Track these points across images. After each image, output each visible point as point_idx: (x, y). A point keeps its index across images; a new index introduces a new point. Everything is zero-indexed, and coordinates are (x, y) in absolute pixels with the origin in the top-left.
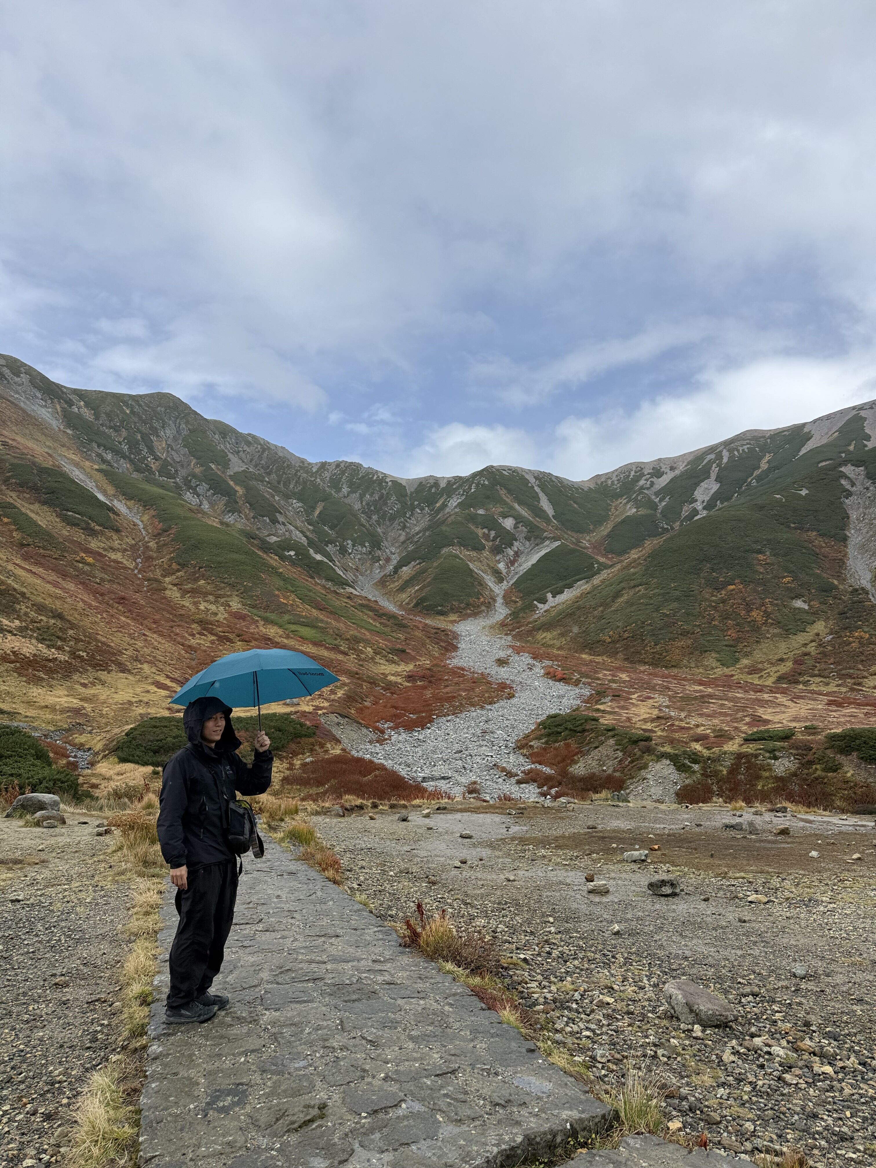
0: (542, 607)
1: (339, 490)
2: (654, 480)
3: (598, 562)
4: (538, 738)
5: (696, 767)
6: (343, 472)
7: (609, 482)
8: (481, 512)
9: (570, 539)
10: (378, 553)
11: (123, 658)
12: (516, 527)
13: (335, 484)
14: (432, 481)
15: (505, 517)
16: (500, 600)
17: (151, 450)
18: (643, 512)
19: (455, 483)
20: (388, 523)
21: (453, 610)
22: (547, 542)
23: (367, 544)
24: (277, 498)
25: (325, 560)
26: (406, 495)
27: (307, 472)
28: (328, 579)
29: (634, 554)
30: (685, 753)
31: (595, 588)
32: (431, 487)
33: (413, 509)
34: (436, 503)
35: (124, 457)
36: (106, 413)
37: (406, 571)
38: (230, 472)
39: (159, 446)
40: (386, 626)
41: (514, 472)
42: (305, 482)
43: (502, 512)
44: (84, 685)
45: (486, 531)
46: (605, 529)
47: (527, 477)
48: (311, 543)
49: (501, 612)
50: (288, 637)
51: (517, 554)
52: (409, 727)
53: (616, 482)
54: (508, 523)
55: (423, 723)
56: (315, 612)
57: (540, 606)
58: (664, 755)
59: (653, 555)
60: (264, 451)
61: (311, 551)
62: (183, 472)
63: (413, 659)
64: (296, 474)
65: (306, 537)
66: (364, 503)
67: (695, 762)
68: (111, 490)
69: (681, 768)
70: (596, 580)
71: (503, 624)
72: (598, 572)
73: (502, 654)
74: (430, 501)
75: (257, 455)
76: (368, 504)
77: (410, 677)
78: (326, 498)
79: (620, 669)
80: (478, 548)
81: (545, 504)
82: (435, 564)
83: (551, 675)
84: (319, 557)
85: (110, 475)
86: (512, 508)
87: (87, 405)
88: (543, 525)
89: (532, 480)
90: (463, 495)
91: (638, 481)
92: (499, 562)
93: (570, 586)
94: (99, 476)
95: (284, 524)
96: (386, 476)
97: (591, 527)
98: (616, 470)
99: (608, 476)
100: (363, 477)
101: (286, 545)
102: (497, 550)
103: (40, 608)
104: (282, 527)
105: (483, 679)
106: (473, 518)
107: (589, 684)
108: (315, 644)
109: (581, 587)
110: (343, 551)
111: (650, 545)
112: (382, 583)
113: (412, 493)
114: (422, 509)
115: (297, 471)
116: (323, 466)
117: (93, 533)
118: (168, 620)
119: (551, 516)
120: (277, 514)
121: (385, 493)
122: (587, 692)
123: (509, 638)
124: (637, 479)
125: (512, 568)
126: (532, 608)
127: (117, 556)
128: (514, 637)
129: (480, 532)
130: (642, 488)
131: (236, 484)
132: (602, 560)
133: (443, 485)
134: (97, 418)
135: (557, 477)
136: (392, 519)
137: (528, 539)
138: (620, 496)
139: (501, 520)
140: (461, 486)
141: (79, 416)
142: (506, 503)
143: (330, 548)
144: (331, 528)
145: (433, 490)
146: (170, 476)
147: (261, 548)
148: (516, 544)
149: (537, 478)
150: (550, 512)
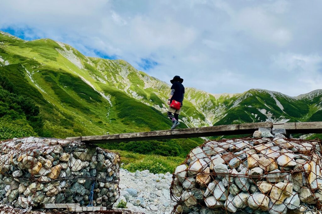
1: (187, 98)
6: (189, 91)
7: (307, 97)
8: (250, 106)
10: (203, 122)
12: (267, 113)
14: (226, 95)
15: (261, 109)
20: (207, 111)
22: (283, 120)
23: (199, 118)
24: (163, 98)
25: (183, 122)
26: (215, 100)
33: (218, 106)
36: (100, 65)
38: (145, 88)
39: (118, 77)
43: (259, 107)
45: (253, 114)
47: (270, 94)
53: (311, 97)
54: (263, 111)
60: (158, 82)
62: (127, 88)
68: (99, 88)
74: (226, 102)
76: (199, 104)
81: (279, 104)
85: (100, 85)
86: (264, 105)
87: (93, 62)
90: (241, 100)
94: (95, 84)
95: (165, 108)
98: (311, 92)
99: (307, 95)
100: (197, 93)
106: (247, 109)
110: (189, 121)
113: (218, 99)
114: (222, 106)
117: (91, 102)
119: (282, 110)
120: (162, 104)
121: (206, 99)
131: (147, 92)
133: (231, 96)
134: (96, 66)
135: (283, 95)
136: (210, 109)
137: (272, 118)
138: (313, 103)
139: (259, 110)
140: (239, 97)
141: (90, 65)
142: (261, 103)
143: (183, 119)
145: (227, 99)
148: (267, 120)
149: (274, 94)
150: (282, 108)
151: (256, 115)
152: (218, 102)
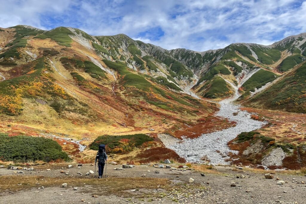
0: (253, 93)
1: (178, 58)
2: (300, 42)
3: (276, 75)
5: (292, 151)
6: (179, 52)
7: (281, 45)
8: (229, 60)
9: (263, 68)
10: (191, 78)
12: (242, 65)
13: (177, 57)
14: (211, 52)
16: (237, 92)
17: (118, 52)
18: (294, 54)
19: (219, 51)
20: (195, 68)
21: (219, 96)
22: (255, 69)
23: (188, 76)
24: (157, 63)
25: (173, 82)
26: (201, 58)
27: (167, 54)
28: (174, 89)
29: (291, 70)
30: (287, 145)
31: (274, 85)
32: (210, 54)
33: (204, 62)
34: (212, 59)
35: (110, 55)
36: (104, 42)
37: (202, 84)
38: (142, 57)
39: (120, 50)
40: (192, 103)
41: (241, 45)
42: (166, 57)
43: (237, 60)
45: (231, 67)
46: (279, 62)
47: (247, 46)
48: (168, 77)
49: (237, 96)
50: (158, 109)
51: (243, 75)
52: (192, 137)
53: (283, 44)
54: (239, 64)
55: (197, 136)
56: (168, 100)
57: (252, 93)
58: (279, 146)
59: (297, 71)
60: (153, 48)
61: (168, 80)
62: (127, 59)
63: (202, 114)
64: (163, 55)
65: (166, 75)
66: (187, 62)
67: (291, 148)
68: (106, 66)
69: (285, 150)
70: (275, 82)
71: (237, 100)
72: (275, 79)
74: (210, 58)
75: (151, 50)
76: (188, 62)
77: (198, 121)
78: (173, 62)
79: (283, 115)
80: (228, 73)
82: (212, 81)
83: (253, 118)
84: (170, 82)
85: (105, 62)
86: (241, 58)
87: (99, 40)
88: (253, 63)
89: (249, 47)
90: (222, 55)
91: (293, 43)
92: (236, 78)
93: (264, 85)
94: (102, 62)
95: (159, 72)
96: (194, 52)
97: (274, 62)
98: (283, 40)
99: (280, 42)
100: (186, 53)
101: (160, 79)
102: (235, 74)
104: (159, 73)
105: (226, 120)
106: (226, 63)
107: (267, 121)
108: (166, 110)
109: (269, 85)
110: (179, 79)
111: (297, 66)
112: (193, 88)
113: (203, 57)
114: (207, 62)
115: (164, 54)
116: (172, 51)
117: (100, 80)
118: (120, 105)
119: (257, 59)
120: (157, 69)
121: (194, 58)
122: (265, 124)
123: (240, 105)
124: (292, 42)
125: (242, 80)
126: (248, 94)
127: (106, 86)
128: (242, 105)
129: (229, 68)
130: (294, 45)
131: (144, 60)
132: (278, 74)
133: (215, 52)
134: (102, 44)
135: (259, 45)
137: (247, 68)
138: (285, 49)
139: (237, 63)
140: (221, 52)
141: (97, 45)
142: (239, 57)
143: (175, 78)
144: (175, 72)
145: (211, 55)
146: (124, 60)
147: (151, 80)
148: (242, 71)
149: (250, 46)
152: (203, 58)
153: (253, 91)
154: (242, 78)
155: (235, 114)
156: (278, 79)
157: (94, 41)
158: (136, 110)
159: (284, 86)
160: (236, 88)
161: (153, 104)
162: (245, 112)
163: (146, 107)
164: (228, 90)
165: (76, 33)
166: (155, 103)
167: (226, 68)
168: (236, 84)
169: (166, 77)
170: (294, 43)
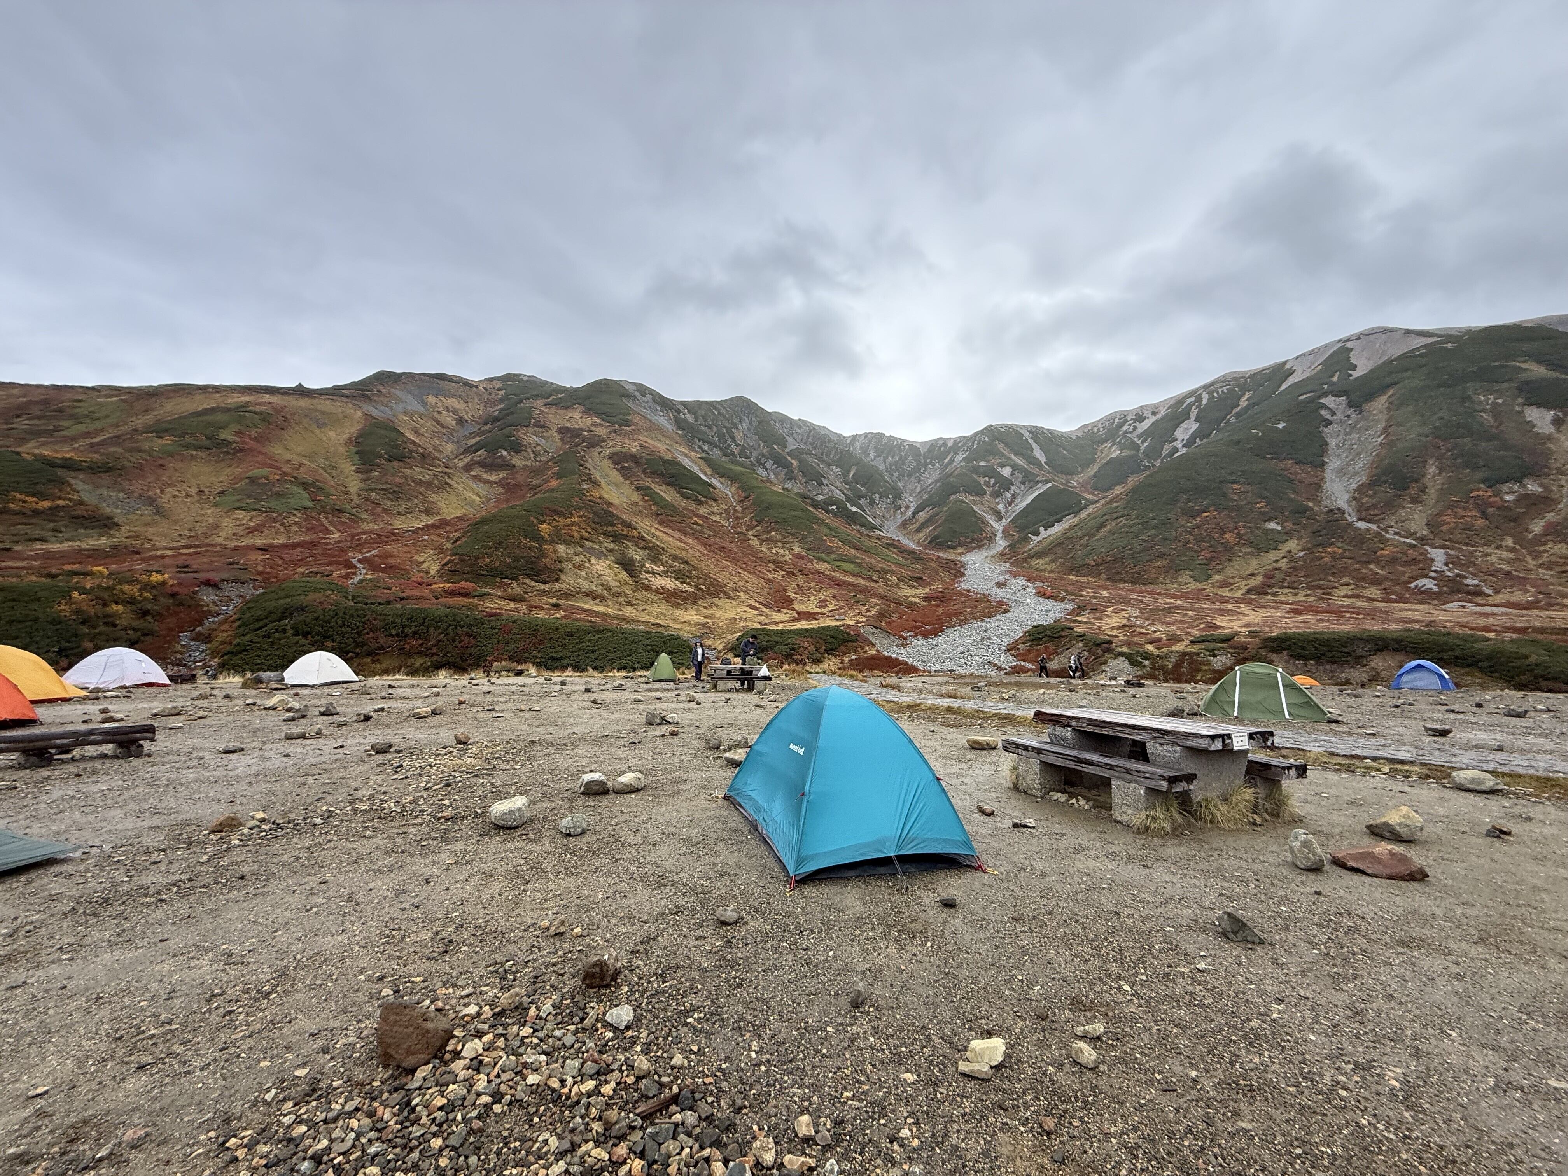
0: (1036, 539)
1: (867, 455)
2: (1137, 424)
3: (1085, 499)
4: (1024, 643)
5: (1147, 663)
6: (870, 442)
7: (1095, 430)
8: (982, 464)
9: (1060, 481)
10: (899, 502)
11: (728, 589)
12: (1012, 474)
13: (865, 451)
14: (941, 442)
15: (1003, 466)
16: (1000, 535)
17: (733, 439)
18: (1126, 453)
19: (960, 442)
20: (906, 478)
21: (960, 545)
22: (1040, 485)
23: (891, 496)
24: (822, 466)
25: (859, 511)
26: (921, 455)
27: (843, 444)
28: (862, 526)
29: (1117, 491)
30: (1138, 652)
31: (1082, 521)
32: (941, 447)
33: (926, 465)
34: (945, 459)
35: (716, 447)
36: (702, 416)
37: (922, 516)
38: (787, 450)
39: (738, 435)
40: (906, 559)
41: (1010, 428)
42: (842, 452)
43: (1000, 463)
44: (706, 608)
45: (987, 479)
46: (1092, 470)
47: (1022, 431)
48: (848, 499)
49: (1001, 544)
50: (834, 571)
51: (1014, 496)
52: (926, 635)
53: (1102, 429)
54: (1006, 472)
55: (936, 633)
56: (853, 552)
57: (1034, 538)
58: (1121, 654)
59: (1133, 491)
60: (810, 431)
61: (849, 505)
62: (755, 454)
63: (930, 584)
64: (835, 446)
65: (844, 494)
66: (887, 464)
67: (1146, 659)
68: (709, 471)
69: (1133, 663)
70: (1083, 515)
71: (1002, 554)
72: (1085, 507)
73: (1001, 578)
74: (940, 458)
75: (806, 434)
76: (890, 465)
77: (927, 599)
78: (858, 463)
79: (1103, 587)
80: (981, 493)
81: (1038, 453)
82: (945, 509)
83: (1041, 594)
84: (854, 509)
85: (708, 461)
86: (1009, 458)
87: (690, 412)
88: (1036, 471)
89: (1026, 434)
90: (967, 451)
92: (998, 503)
93: (1060, 520)
94: (701, 462)
95: (827, 486)
96: (903, 441)
97: (1080, 469)
98: (1102, 419)
99: (1094, 425)
100: (886, 443)
101: (830, 501)
102: (997, 494)
103: (675, 558)
104: (826, 488)
105: (985, 599)
106: (976, 470)
107: (1073, 600)
108: (854, 575)
109: (1071, 521)
110: (872, 503)
111: (1133, 481)
112: (903, 526)
113: (925, 453)
114: (934, 465)
115: (836, 444)
116: (855, 437)
117: (701, 503)
118: (753, 562)
119: (1043, 462)
120: (822, 478)
121: (903, 454)
122: (1070, 607)
123: (1008, 565)
124: (1121, 425)
125: (1010, 508)
126: (1028, 540)
127: (716, 518)
128: (1011, 564)
129: (982, 481)
130: (1126, 432)
131: (792, 458)
132: (1089, 496)
133: (950, 444)
134: (697, 420)
135: (1048, 430)
136: (910, 475)
137: (1023, 483)
138: (1106, 441)
139: (999, 469)
140: (964, 444)
141: (685, 421)
142: (1003, 455)
143: (862, 502)
144: (863, 486)
145: (942, 449)
146: (747, 457)
147: (812, 506)
148: (1013, 488)
149: (1030, 432)
150: (1043, 460)
151: (993, 481)
152: (925, 458)
153: (1037, 534)
154: (1010, 504)
155: (1000, 585)
156: (1090, 509)
157: (679, 412)
158: (790, 574)
159: (1102, 525)
160: (999, 527)
161: (825, 561)
162: (1022, 581)
163: (809, 566)
164: (981, 531)
165: (637, 394)
166: (828, 559)
167: (975, 481)
168: (1000, 518)
169: (843, 497)
170: (1125, 428)
